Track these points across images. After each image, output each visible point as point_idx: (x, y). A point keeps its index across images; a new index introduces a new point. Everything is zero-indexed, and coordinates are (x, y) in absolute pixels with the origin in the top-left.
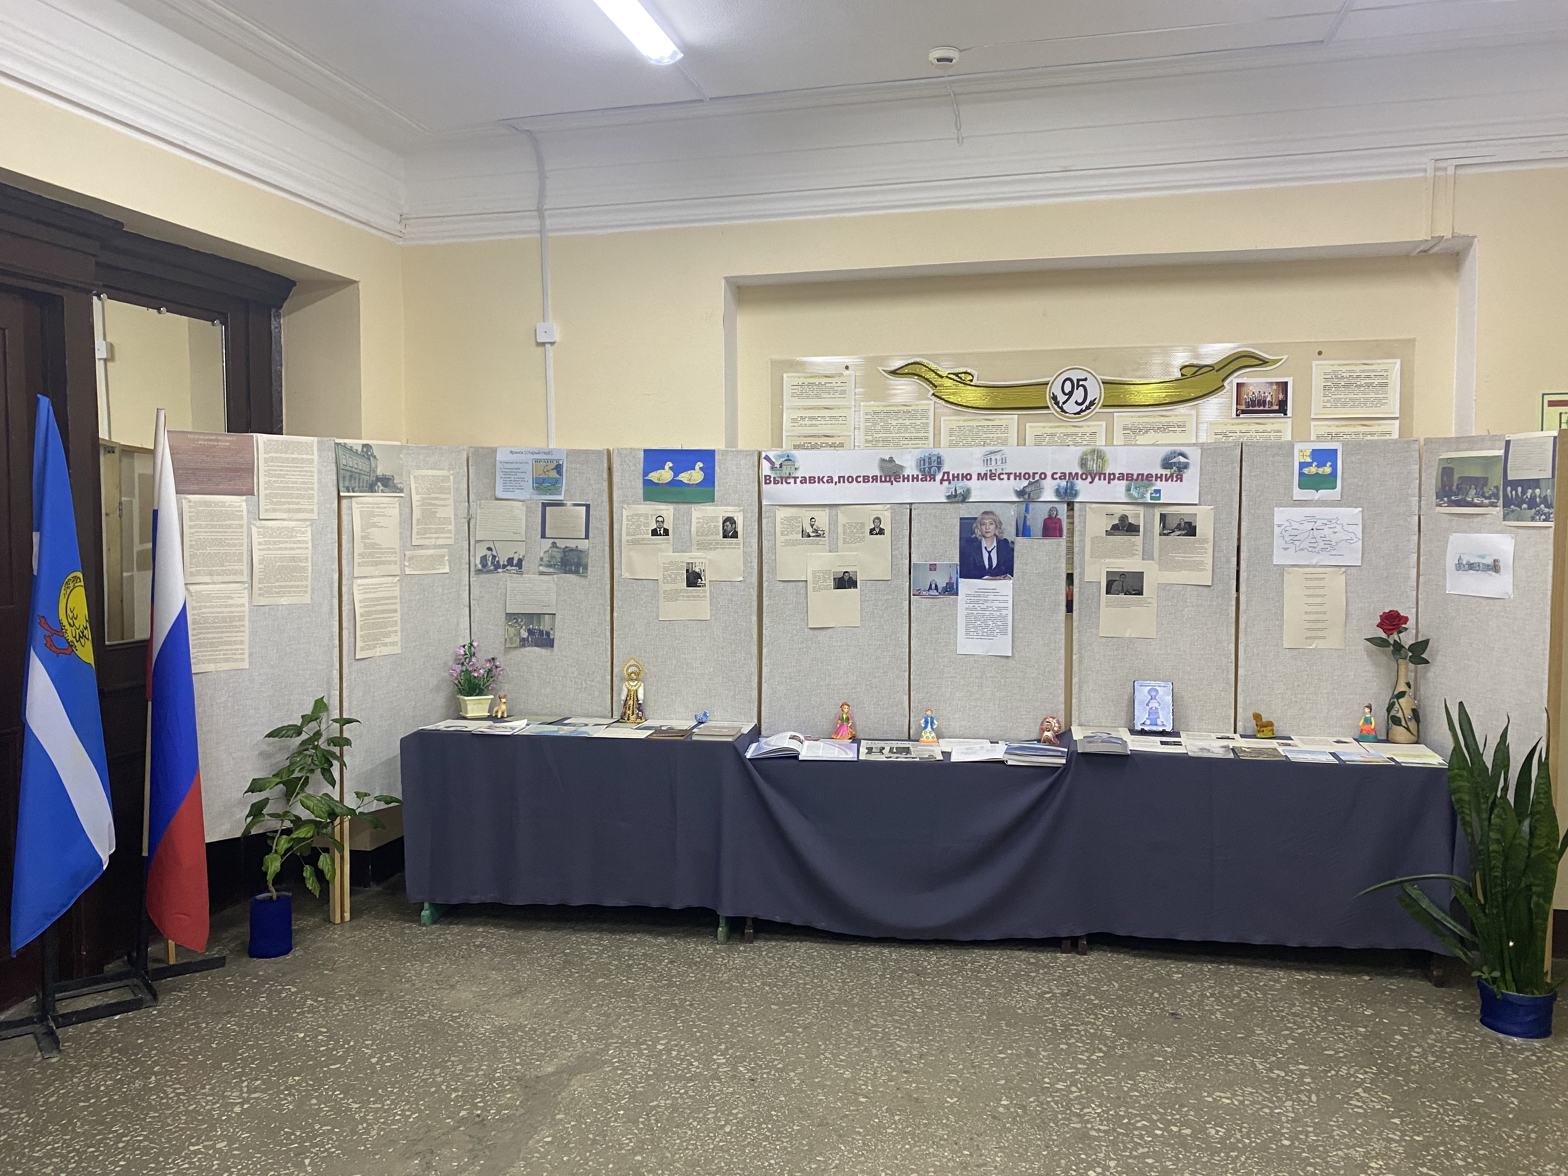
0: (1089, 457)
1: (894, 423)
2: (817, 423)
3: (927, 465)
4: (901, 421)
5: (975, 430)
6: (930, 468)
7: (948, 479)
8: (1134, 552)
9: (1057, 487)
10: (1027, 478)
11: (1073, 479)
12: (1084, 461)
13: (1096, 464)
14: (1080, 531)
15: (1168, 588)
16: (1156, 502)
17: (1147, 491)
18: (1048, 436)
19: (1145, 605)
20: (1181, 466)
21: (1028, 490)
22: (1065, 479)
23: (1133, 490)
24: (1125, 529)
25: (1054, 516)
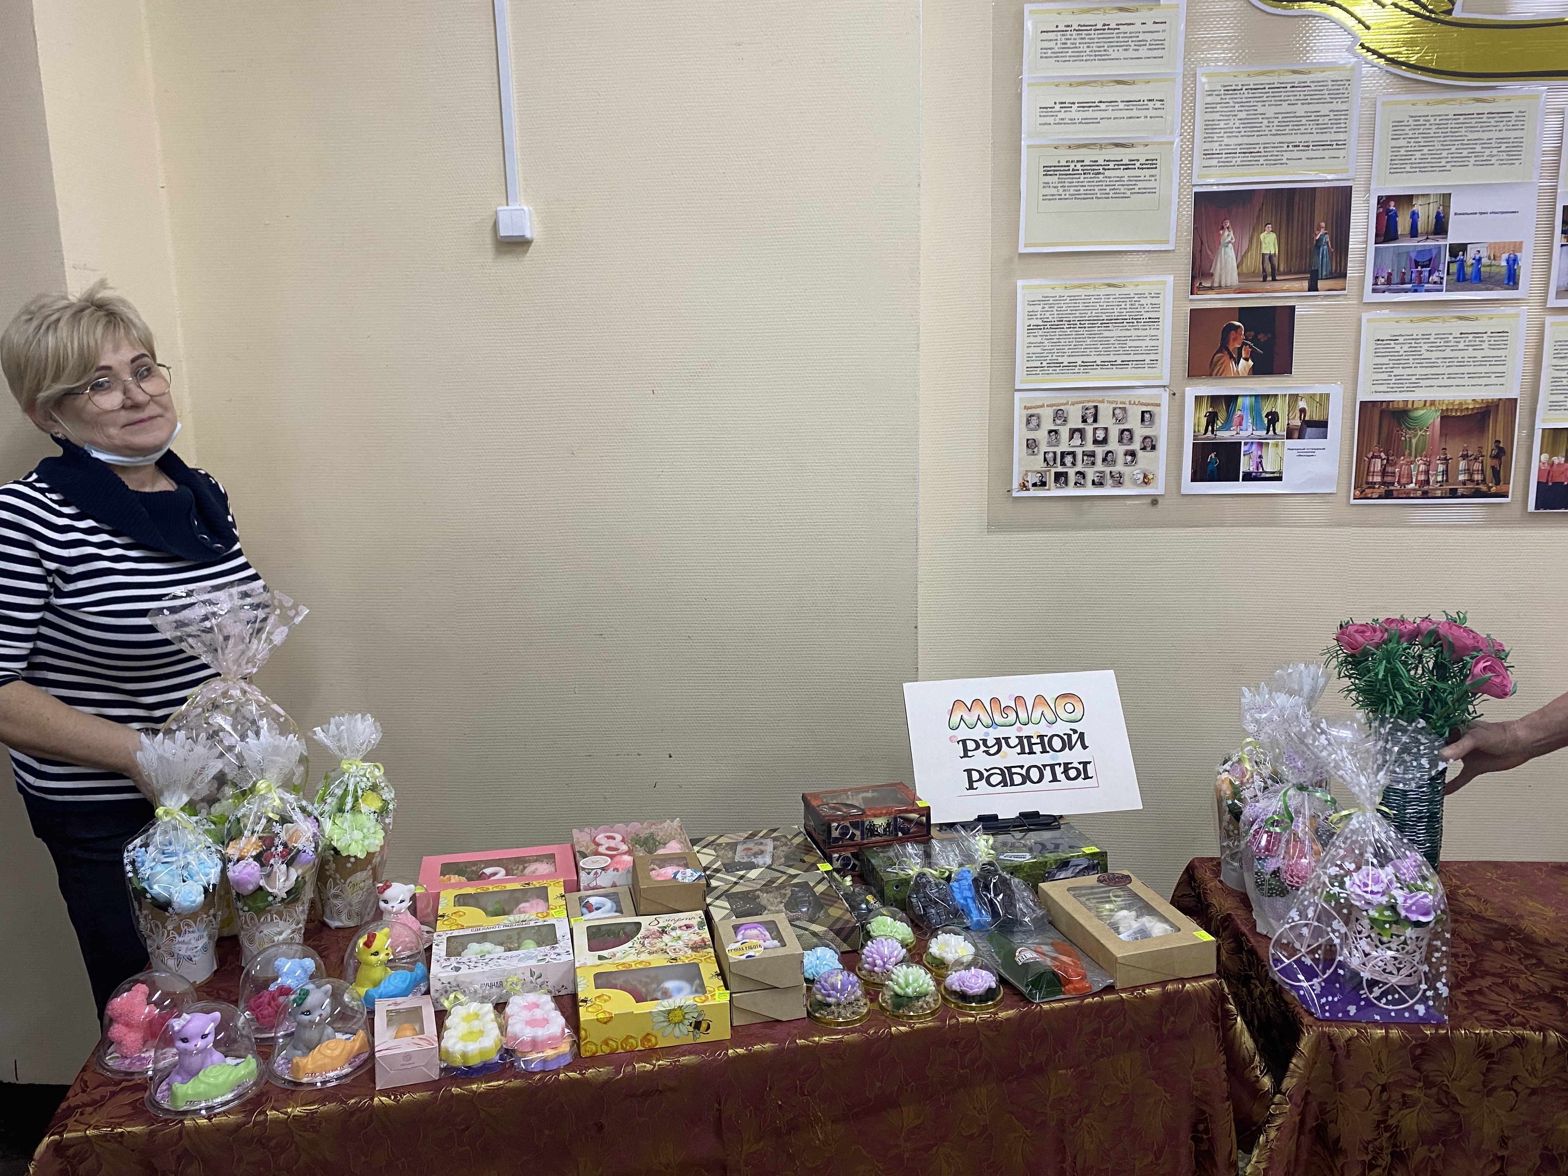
1: (1270, 111)
2: (1099, 115)
4: (1285, 108)
5: (1452, 124)
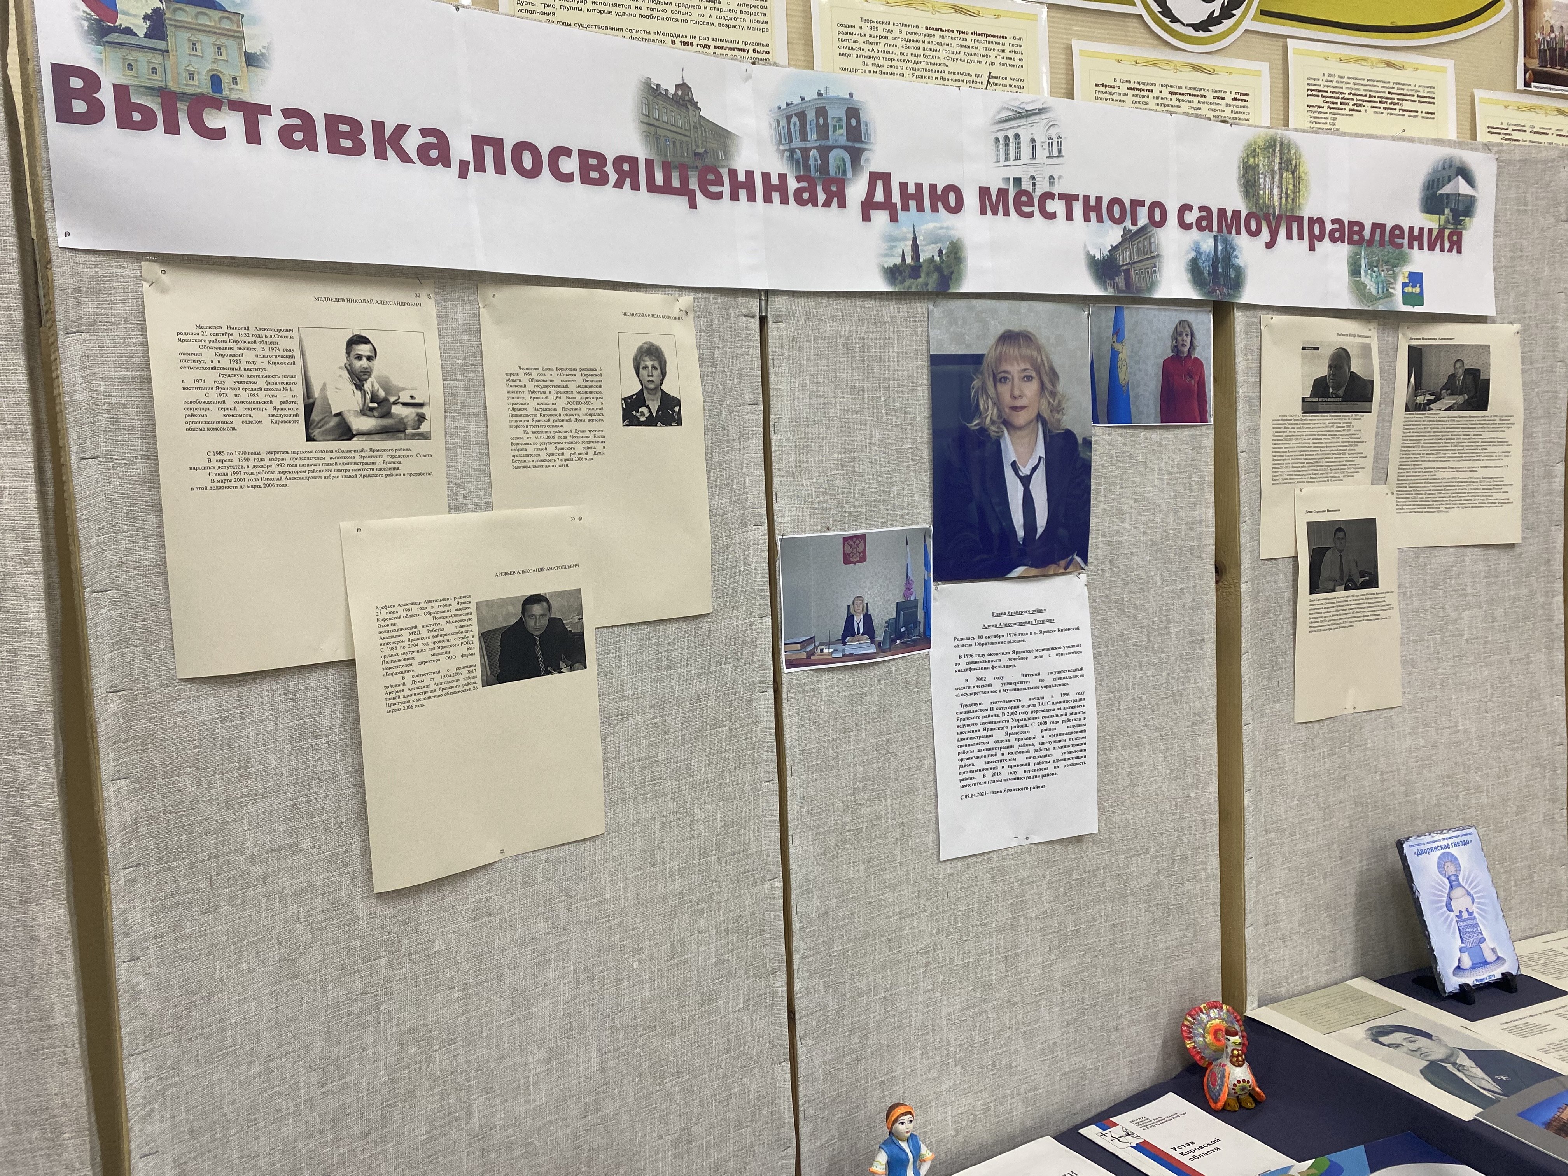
0: (1262, 161)
3: (813, 136)
6: (824, 152)
7: (888, 205)
8: (1357, 461)
9: (1193, 254)
10: (1117, 216)
11: (1230, 232)
12: (1251, 173)
13: (1280, 187)
14: (1249, 400)
15: (1421, 560)
16: (1418, 309)
17: (1395, 276)
18: (1131, 92)
19: (1383, 614)
20: (1461, 208)
21: (1124, 258)
22: (1211, 230)
23: (1366, 271)
24: (1341, 392)
25: (1186, 349)
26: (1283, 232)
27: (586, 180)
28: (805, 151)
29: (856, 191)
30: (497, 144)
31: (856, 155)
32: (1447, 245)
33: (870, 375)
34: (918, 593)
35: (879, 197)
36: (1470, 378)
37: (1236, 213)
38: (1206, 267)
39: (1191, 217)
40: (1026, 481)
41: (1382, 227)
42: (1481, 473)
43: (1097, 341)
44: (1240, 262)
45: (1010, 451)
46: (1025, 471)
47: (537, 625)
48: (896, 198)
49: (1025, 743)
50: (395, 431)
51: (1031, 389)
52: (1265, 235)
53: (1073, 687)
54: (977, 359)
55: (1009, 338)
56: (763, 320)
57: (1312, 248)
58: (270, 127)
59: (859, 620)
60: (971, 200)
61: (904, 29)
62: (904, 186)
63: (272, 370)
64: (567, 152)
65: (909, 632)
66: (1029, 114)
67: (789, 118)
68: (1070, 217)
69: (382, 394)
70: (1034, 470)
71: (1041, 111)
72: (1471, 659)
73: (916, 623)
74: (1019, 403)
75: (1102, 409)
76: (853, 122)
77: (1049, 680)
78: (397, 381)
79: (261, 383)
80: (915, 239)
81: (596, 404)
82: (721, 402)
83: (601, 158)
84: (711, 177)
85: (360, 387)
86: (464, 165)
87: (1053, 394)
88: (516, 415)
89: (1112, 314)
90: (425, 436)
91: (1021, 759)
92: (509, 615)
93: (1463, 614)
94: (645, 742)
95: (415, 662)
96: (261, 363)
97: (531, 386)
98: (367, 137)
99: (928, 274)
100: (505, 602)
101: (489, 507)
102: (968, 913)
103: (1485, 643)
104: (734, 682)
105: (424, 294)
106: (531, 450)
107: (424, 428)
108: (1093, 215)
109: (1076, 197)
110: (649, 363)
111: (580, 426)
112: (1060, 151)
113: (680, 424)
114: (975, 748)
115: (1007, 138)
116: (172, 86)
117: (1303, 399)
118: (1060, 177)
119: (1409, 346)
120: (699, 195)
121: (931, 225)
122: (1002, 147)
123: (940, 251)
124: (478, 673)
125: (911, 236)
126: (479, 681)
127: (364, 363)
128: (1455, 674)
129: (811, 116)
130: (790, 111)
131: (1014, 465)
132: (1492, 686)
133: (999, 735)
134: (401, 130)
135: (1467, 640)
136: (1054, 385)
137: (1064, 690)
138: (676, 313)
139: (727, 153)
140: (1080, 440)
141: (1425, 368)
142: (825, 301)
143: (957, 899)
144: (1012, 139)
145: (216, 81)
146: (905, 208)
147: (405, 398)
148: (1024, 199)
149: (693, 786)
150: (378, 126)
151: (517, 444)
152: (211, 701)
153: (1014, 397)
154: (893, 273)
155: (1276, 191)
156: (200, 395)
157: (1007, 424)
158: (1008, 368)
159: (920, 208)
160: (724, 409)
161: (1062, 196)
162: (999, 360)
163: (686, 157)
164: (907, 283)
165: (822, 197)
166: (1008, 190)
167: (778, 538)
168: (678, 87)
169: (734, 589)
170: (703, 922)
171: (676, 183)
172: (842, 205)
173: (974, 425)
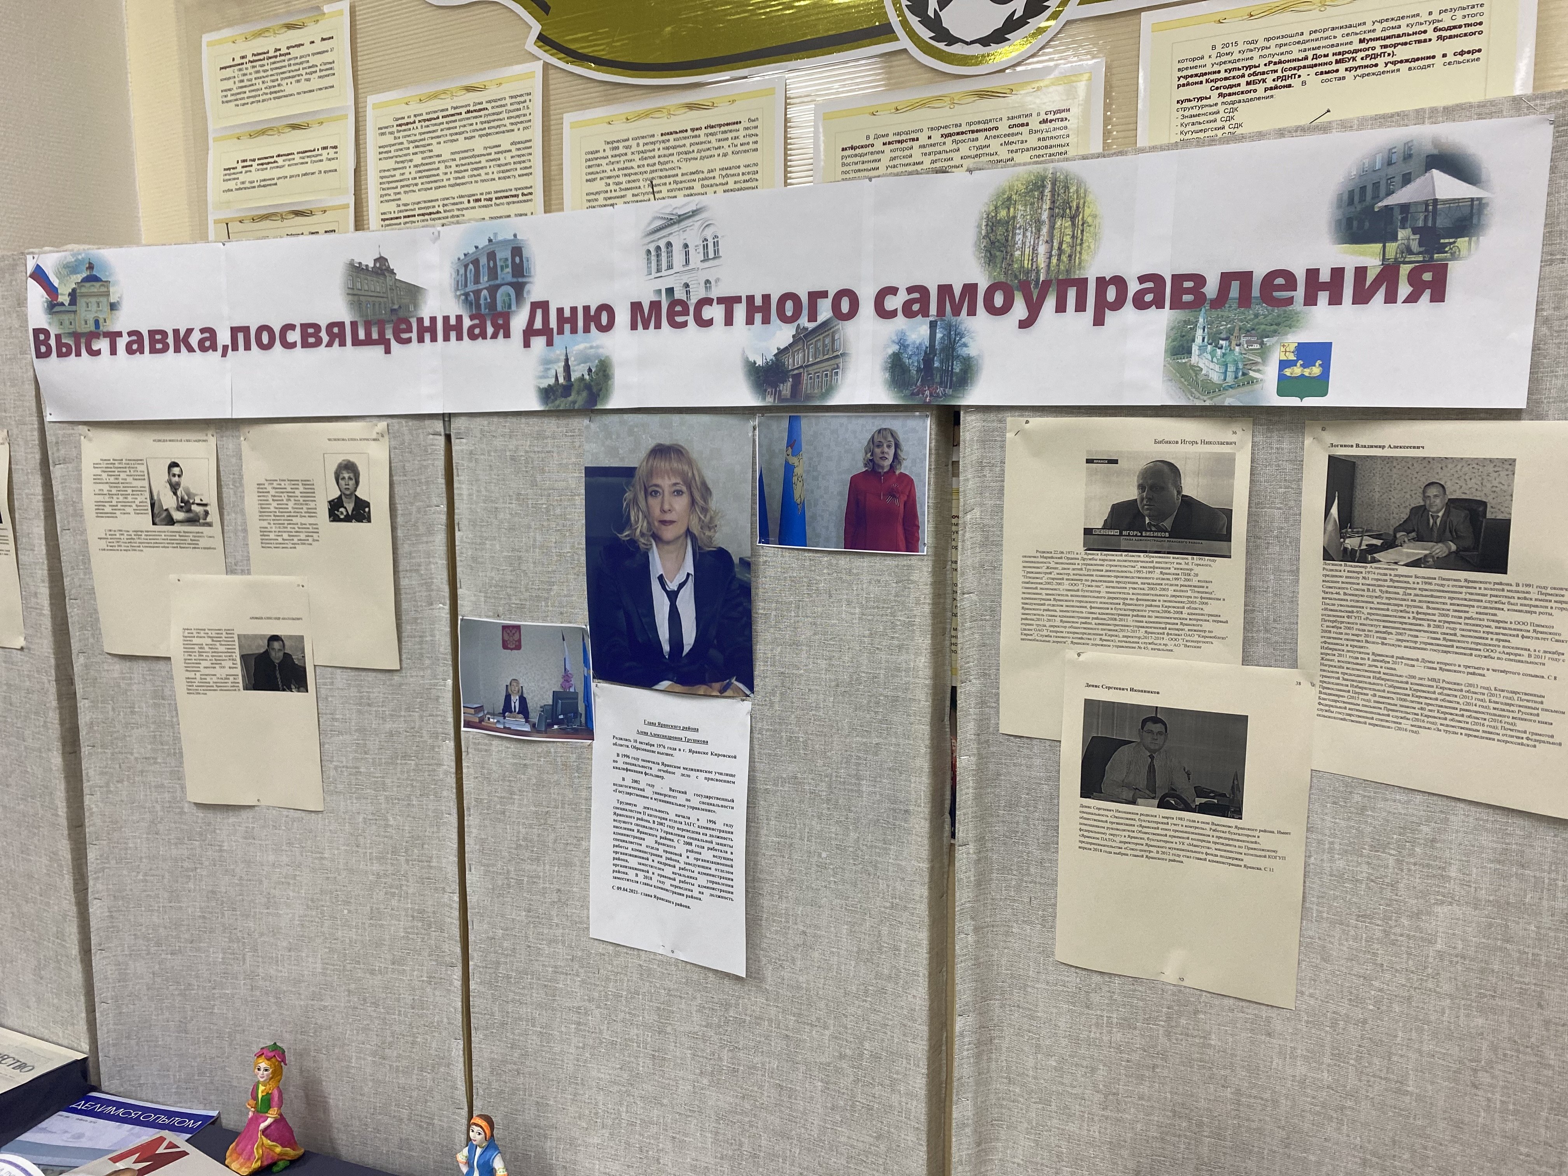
0: (1021, 212)
1: (446, 151)
2: (276, 174)
3: (484, 279)
4: (462, 143)
5: (660, 150)
6: (493, 290)
7: (546, 331)
8: (1206, 626)
9: (895, 348)
10: (789, 313)
11: (957, 312)
12: (1000, 230)
13: (1050, 242)
14: (983, 528)
15: (1357, 798)
16: (1310, 402)
17: (1264, 352)
18: (887, 148)
19: (1249, 860)
20: (1442, 222)
21: (794, 362)
22: (926, 314)
23: (1202, 349)
24: (1168, 524)
25: (887, 463)
26: (1050, 303)
27: (305, 345)
28: (477, 293)
29: (519, 322)
30: (246, 330)
31: (519, 288)
32: (1404, 289)
33: (534, 484)
34: (577, 686)
35: (538, 324)
36: (1459, 518)
37: (970, 289)
38: (913, 363)
39: (893, 303)
40: (673, 596)
41: (1245, 277)
42: (1492, 680)
43: (768, 452)
44: (972, 351)
45: (657, 566)
46: (672, 586)
47: (277, 657)
48: (553, 323)
49: (672, 858)
50: (193, 521)
51: (680, 504)
52: (1020, 310)
53: (722, 817)
54: (629, 472)
55: (660, 451)
56: (448, 438)
57: (1099, 321)
58: (121, 343)
59: (515, 699)
60: (623, 317)
61: (641, 142)
62: (560, 311)
63: (135, 483)
64: (292, 327)
65: (568, 721)
66: (682, 218)
67: (466, 266)
68: (729, 321)
69: (186, 498)
70: (681, 586)
71: (694, 213)
72: (1446, 987)
73: (576, 714)
74: (668, 517)
75: (774, 527)
76: (517, 260)
77: (695, 802)
78: (192, 491)
79: (129, 491)
80: (567, 360)
81: (312, 505)
82: (412, 504)
83: (317, 327)
84: (403, 326)
85: (175, 494)
86: (225, 348)
87: (705, 510)
88: (263, 513)
89: (785, 424)
90: (210, 525)
91: (668, 871)
92: (259, 646)
93: (1438, 909)
94: (351, 756)
95: (202, 666)
96: (130, 479)
97: (273, 492)
98: (170, 340)
99: (578, 393)
100: (255, 637)
101: (249, 573)
102: (618, 996)
103: (1482, 971)
104: (421, 728)
105: (210, 433)
106: (272, 536)
107: (209, 519)
108: (758, 317)
109: (738, 299)
110: (346, 475)
111: (303, 520)
112: (716, 252)
113: (369, 521)
114: (630, 846)
115: (658, 248)
116: (79, 331)
117: (1088, 532)
118: (718, 280)
119: (1331, 458)
120: (393, 343)
121: (581, 346)
122: (654, 259)
123: (590, 370)
124: (240, 680)
125: (563, 357)
126: (241, 685)
127: (176, 479)
128: (1410, 998)
129: (483, 261)
130: (469, 259)
131: (661, 578)
132: (1494, 1048)
133: (650, 841)
134: (189, 331)
135: (1440, 955)
136: (705, 500)
137: (711, 816)
138: (374, 436)
139: (416, 306)
140: (736, 560)
141: (1360, 495)
142: (495, 419)
143: (608, 979)
144: (663, 249)
145: (97, 322)
146: (561, 331)
147: (198, 501)
148: (678, 308)
149: (386, 797)
150: (176, 332)
151: (264, 532)
152: (117, 667)
153: (663, 511)
154: (547, 394)
155: (1042, 249)
156: (101, 498)
157: (657, 538)
158: (659, 481)
159: (574, 331)
160: (414, 509)
161: (720, 300)
162: (651, 473)
163: (384, 314)
164: (557, 402)
165: (490, 330)
166: (660, 302)
167: (460, 617)
168: (376, 261)
169: (421, 654)
170: (394, 902)
171: (375, 336)
172: (507, 335)
173: (624, 535)
